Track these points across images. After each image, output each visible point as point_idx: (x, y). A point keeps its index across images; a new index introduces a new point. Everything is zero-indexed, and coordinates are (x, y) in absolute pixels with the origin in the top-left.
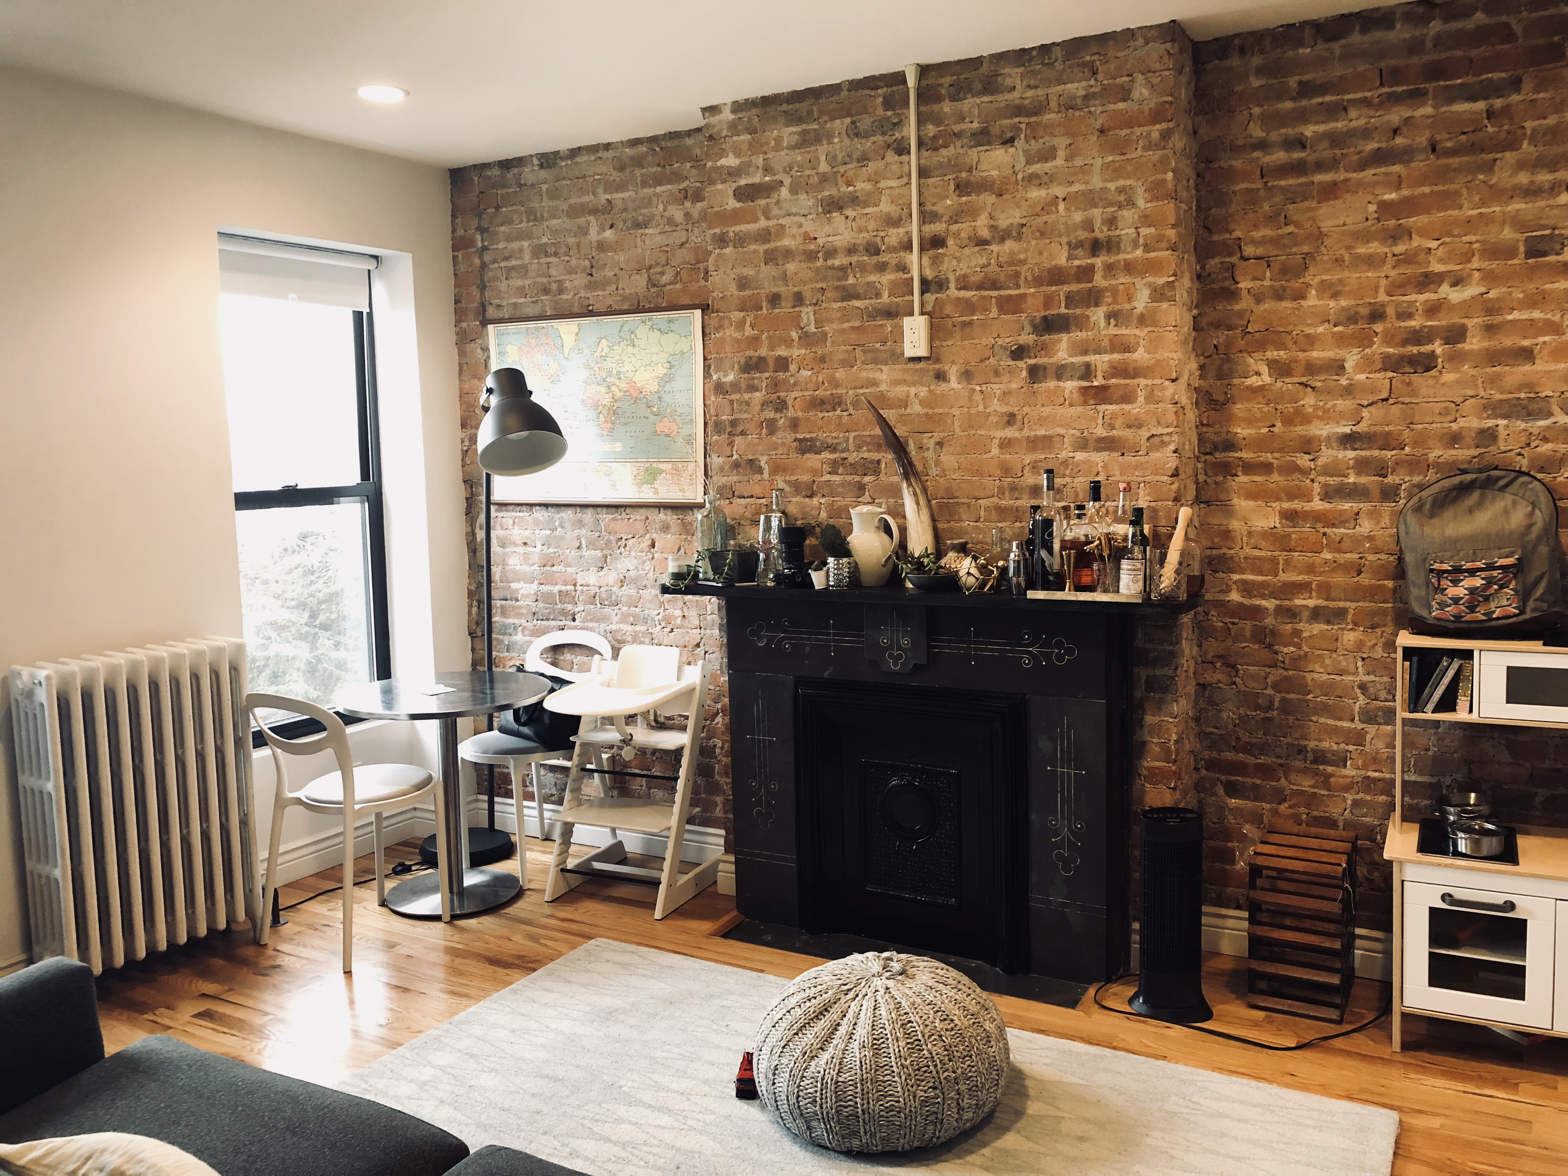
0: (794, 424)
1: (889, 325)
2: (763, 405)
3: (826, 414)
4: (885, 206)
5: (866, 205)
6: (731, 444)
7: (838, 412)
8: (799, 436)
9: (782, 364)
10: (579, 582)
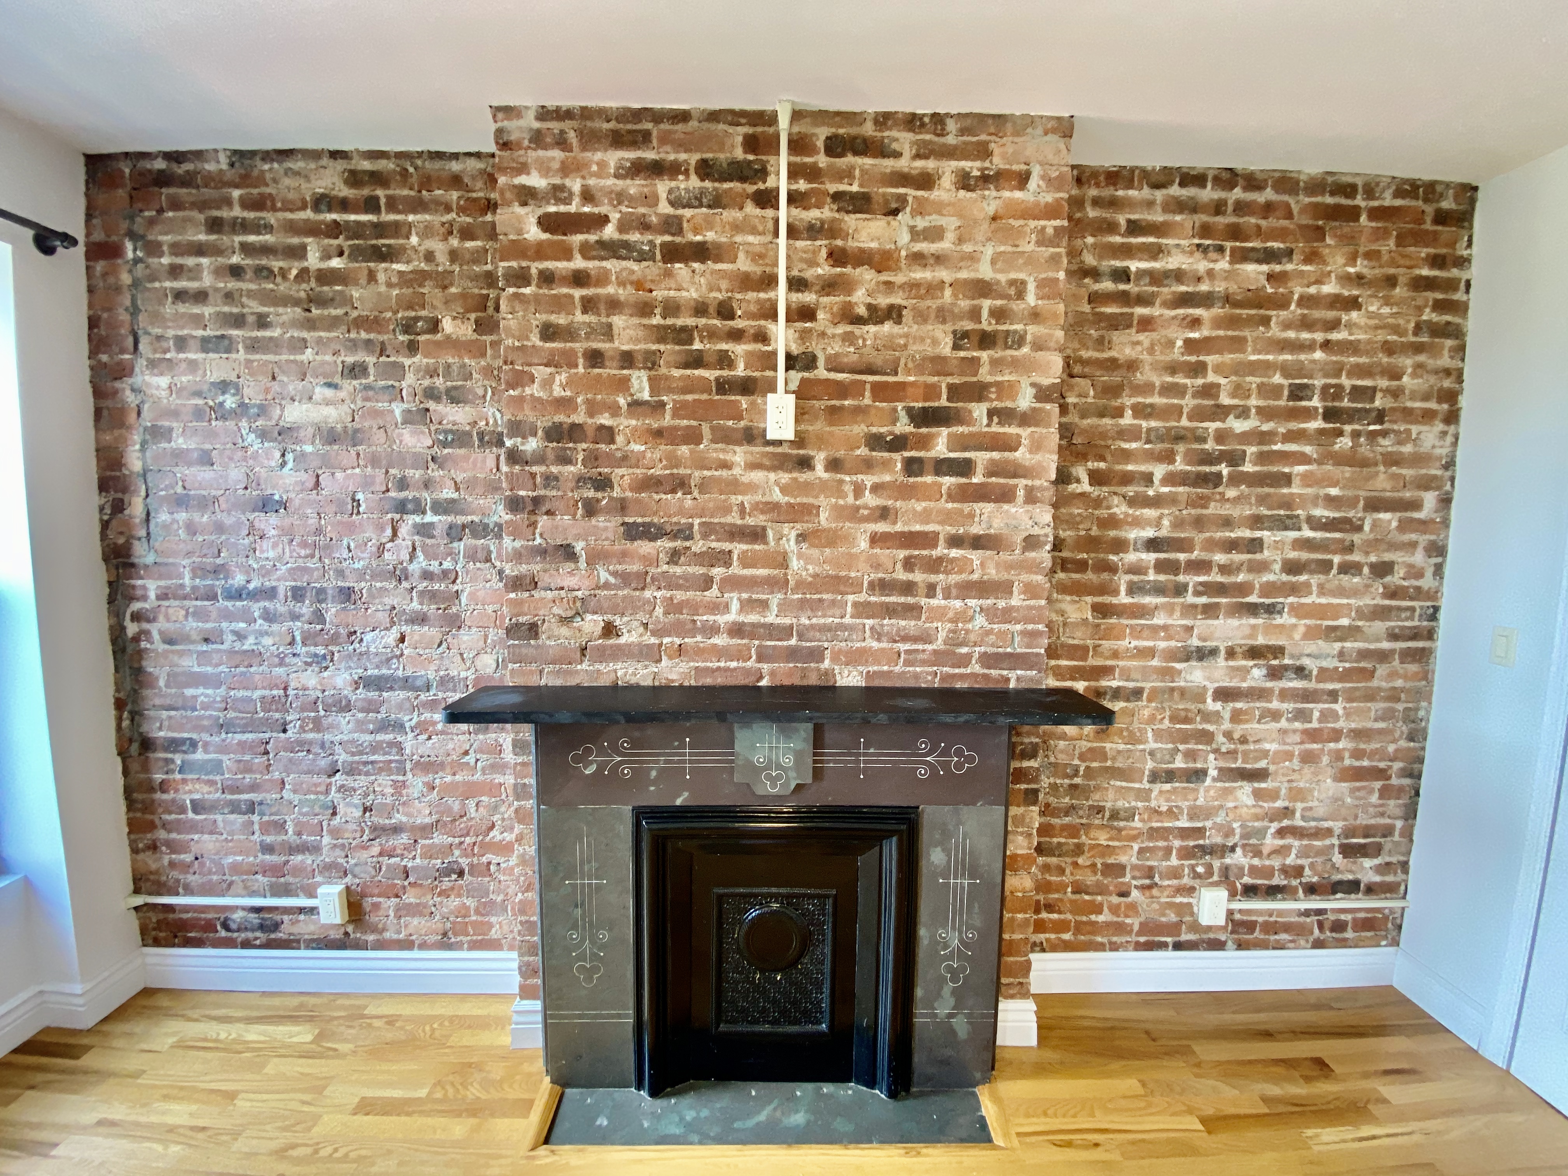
0: (622, 506)
1: (744, 402)
2: (578, 481)
3: (664, 496)
4: (743, 264)
5: (718, 259)
6: (533, 525)
7: (679, 494)
8: (627, 520)
9: (607, 434)
10: (293, 685)
